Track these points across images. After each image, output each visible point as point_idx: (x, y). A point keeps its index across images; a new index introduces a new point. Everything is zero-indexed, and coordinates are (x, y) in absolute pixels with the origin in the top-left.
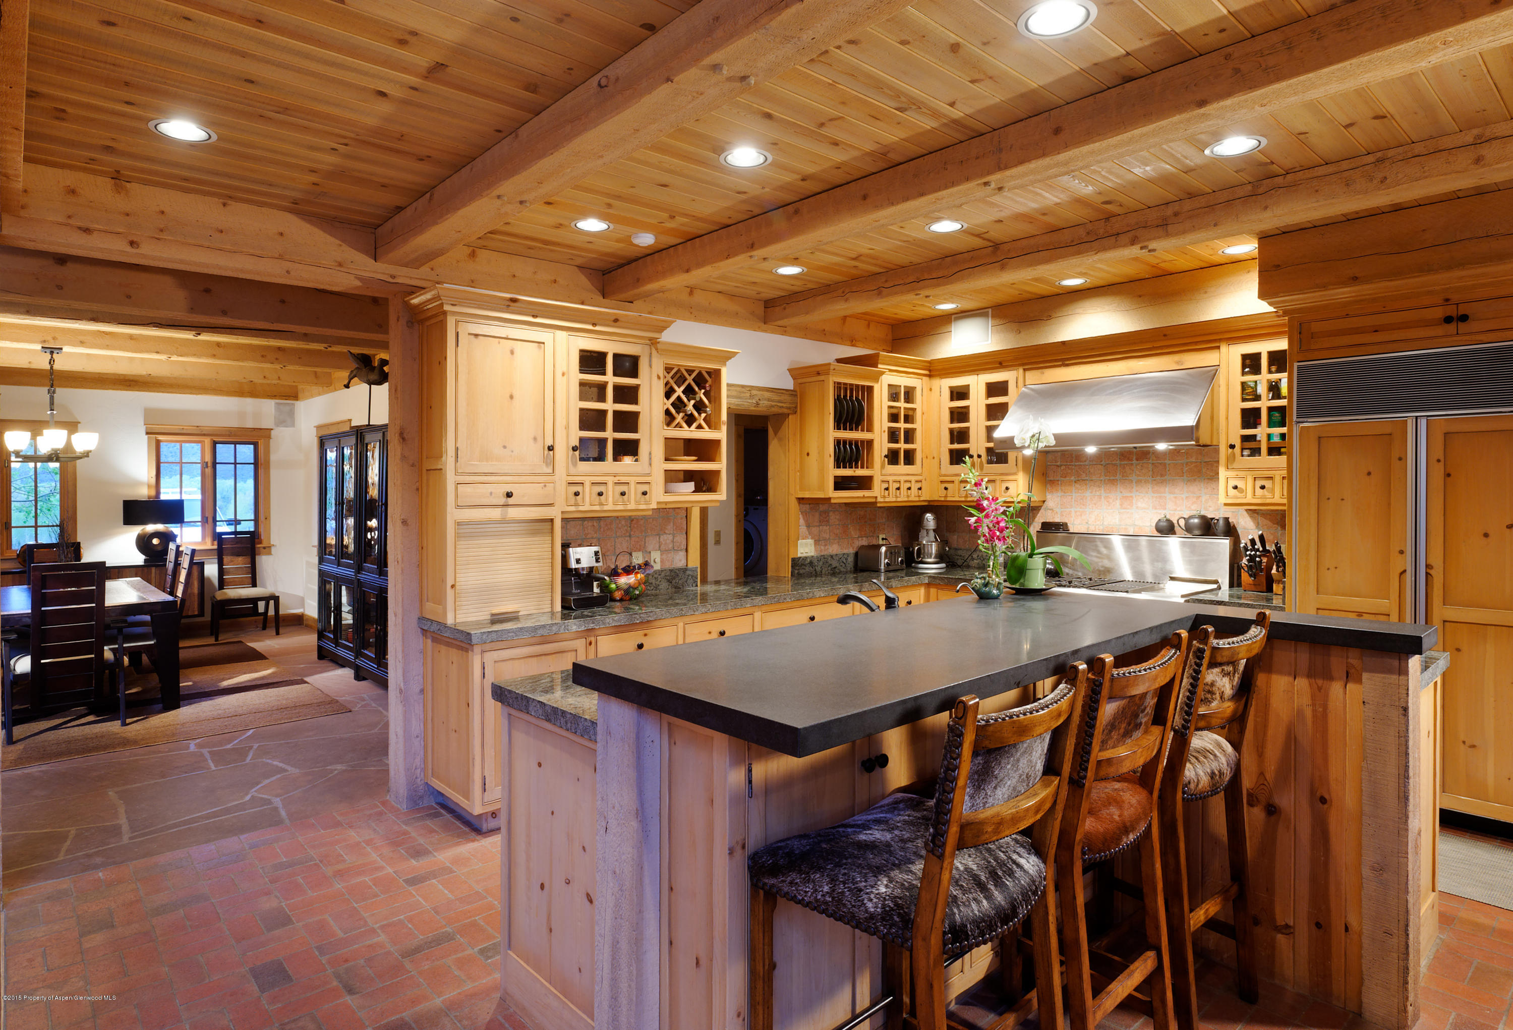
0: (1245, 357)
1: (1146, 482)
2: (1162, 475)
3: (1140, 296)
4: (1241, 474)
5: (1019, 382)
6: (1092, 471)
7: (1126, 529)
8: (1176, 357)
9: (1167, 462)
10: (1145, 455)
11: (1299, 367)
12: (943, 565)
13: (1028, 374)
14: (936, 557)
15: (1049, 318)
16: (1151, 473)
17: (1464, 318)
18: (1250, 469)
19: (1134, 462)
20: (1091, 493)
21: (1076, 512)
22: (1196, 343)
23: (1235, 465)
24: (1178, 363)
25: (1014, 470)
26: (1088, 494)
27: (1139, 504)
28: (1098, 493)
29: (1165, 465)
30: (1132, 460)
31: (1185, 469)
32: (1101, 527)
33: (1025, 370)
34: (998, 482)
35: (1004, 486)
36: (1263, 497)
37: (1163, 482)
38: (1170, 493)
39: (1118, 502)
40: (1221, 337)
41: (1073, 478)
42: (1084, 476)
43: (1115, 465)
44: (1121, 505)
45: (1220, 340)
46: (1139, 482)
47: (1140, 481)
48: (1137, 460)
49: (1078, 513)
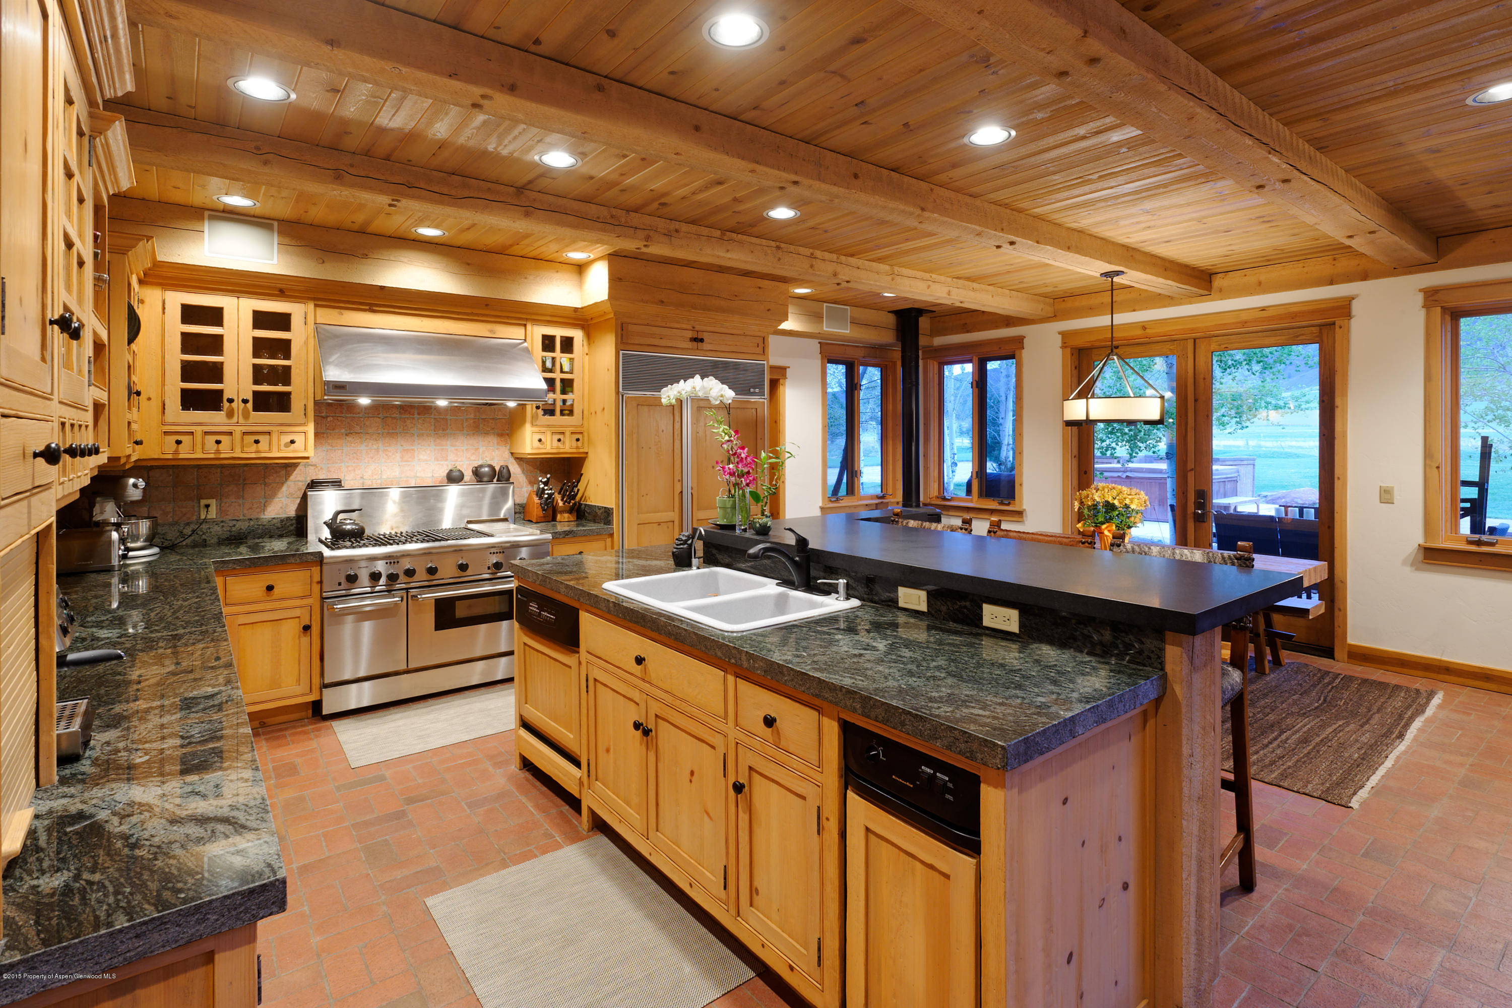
0: (545, 337)
1: (428, 435)
2: (444, 430)
3: (468, 264)
4: (543, 429)
5: (308, 317)
6: (367, 423)
7: (407, 481)
8: (489, 326)
9: (449, 417)
10: (426, 410)
11: (623, 354)
12: (155, 550)
13: (320, 311)
14: (145, 541)
15: (365, 256)
16: (433, 427)
17: (702, 340)
18: (548, 426)
19: (416, 416)
20: (367, 446)
21: (348, 467)
22: (508, 317)
23: (538, 423)
24: (491, 331)
25: (302, 419)
26: (363, 447)
27: (421, 457)
28: (375, 447)
29: (447, 420)
30: (413, 414)
31: (465, 424)
32: (379, 481)
33: (316, 306)
34: (275, 436)
35: (288, 438)
36: (558, 448)
37: (445, 436)
38: (452, 446)
39: (398, 455)
40: (528, 317)
41: (343, 431)
42: (357, 429)
43: (395, 418)
44: (402, 458)
45: (527, 319)
46: (420, 436)
47: (423, 435)
48: (419, 414)
49: (350, 469)
